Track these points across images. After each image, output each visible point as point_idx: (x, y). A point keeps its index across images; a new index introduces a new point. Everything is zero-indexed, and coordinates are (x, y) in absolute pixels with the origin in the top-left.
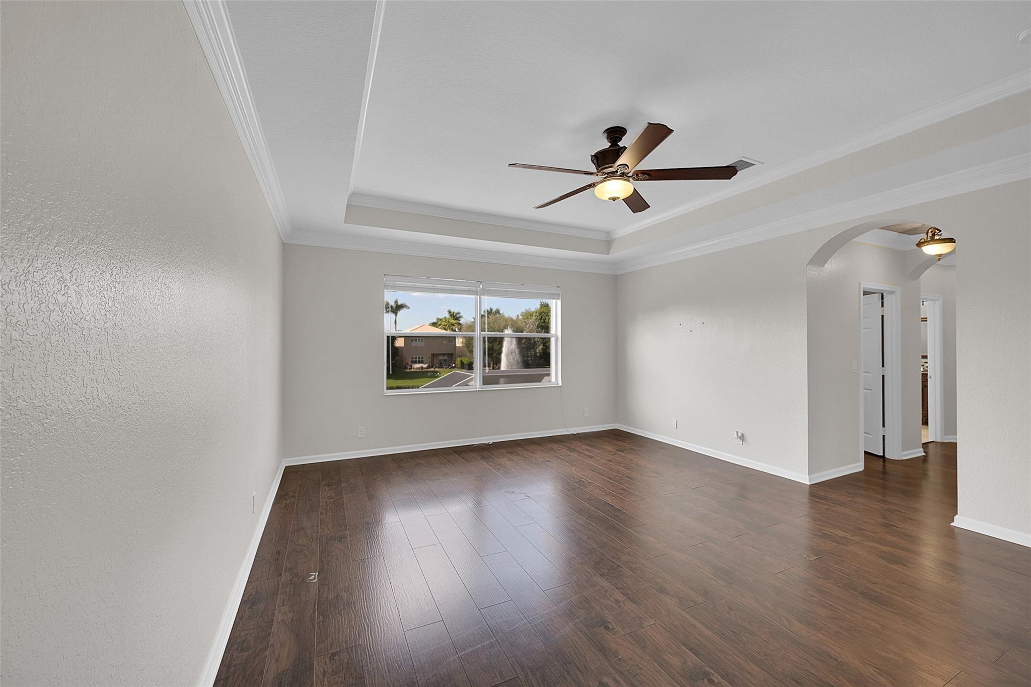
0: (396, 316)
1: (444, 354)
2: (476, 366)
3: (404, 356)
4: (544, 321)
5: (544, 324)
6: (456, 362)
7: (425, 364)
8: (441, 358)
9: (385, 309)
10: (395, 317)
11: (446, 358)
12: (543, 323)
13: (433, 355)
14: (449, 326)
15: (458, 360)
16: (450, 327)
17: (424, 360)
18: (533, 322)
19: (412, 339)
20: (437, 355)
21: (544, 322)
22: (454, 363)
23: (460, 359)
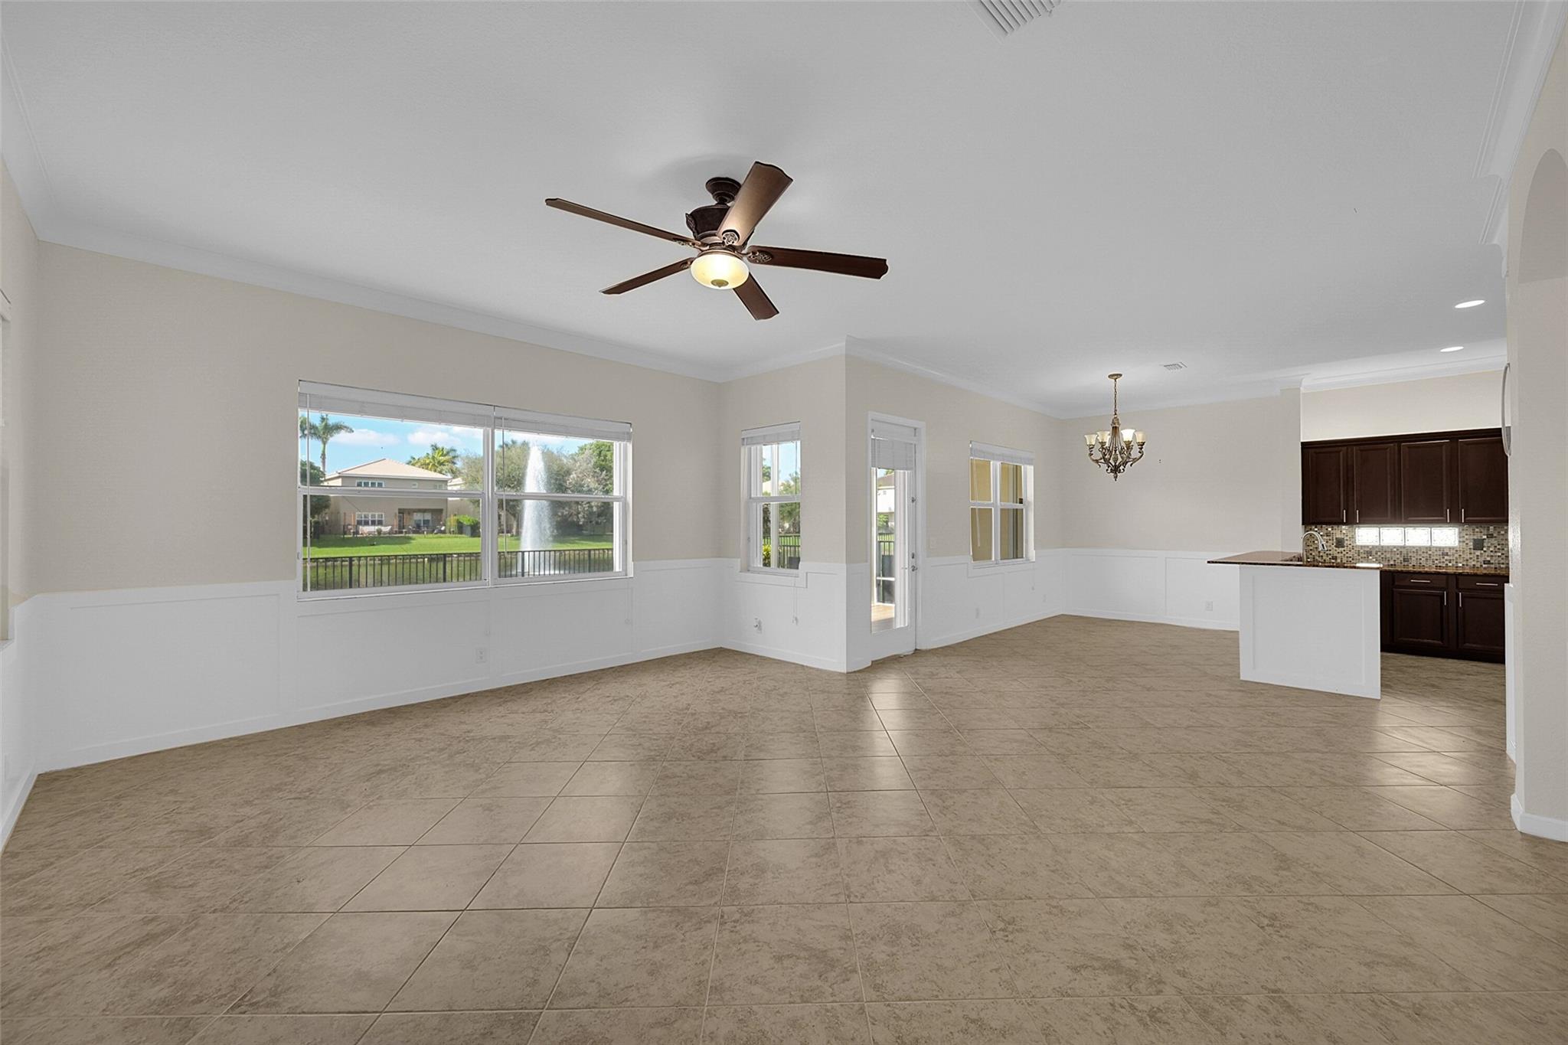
0: (324, 443)
1: (424, 511)
2: (484, 530)
3: (342, 512)
4: (605, 458)
5: (604, 463)
6: (448, 524)
7: (386, 526)
8: (418, 517)
9: (299, 431)
10: (322, 446)
11: (428, 517)
12: (603, 461)
13: (401, 511)
14: (434, 465)
15: (452, 521)
16: (436, 465)
17: (383, 519)
18: (587, 458)
19: (358, 481)
20: (411, 512)
21: (605, 460)
22: (445, 525)
23: (456, 518)
